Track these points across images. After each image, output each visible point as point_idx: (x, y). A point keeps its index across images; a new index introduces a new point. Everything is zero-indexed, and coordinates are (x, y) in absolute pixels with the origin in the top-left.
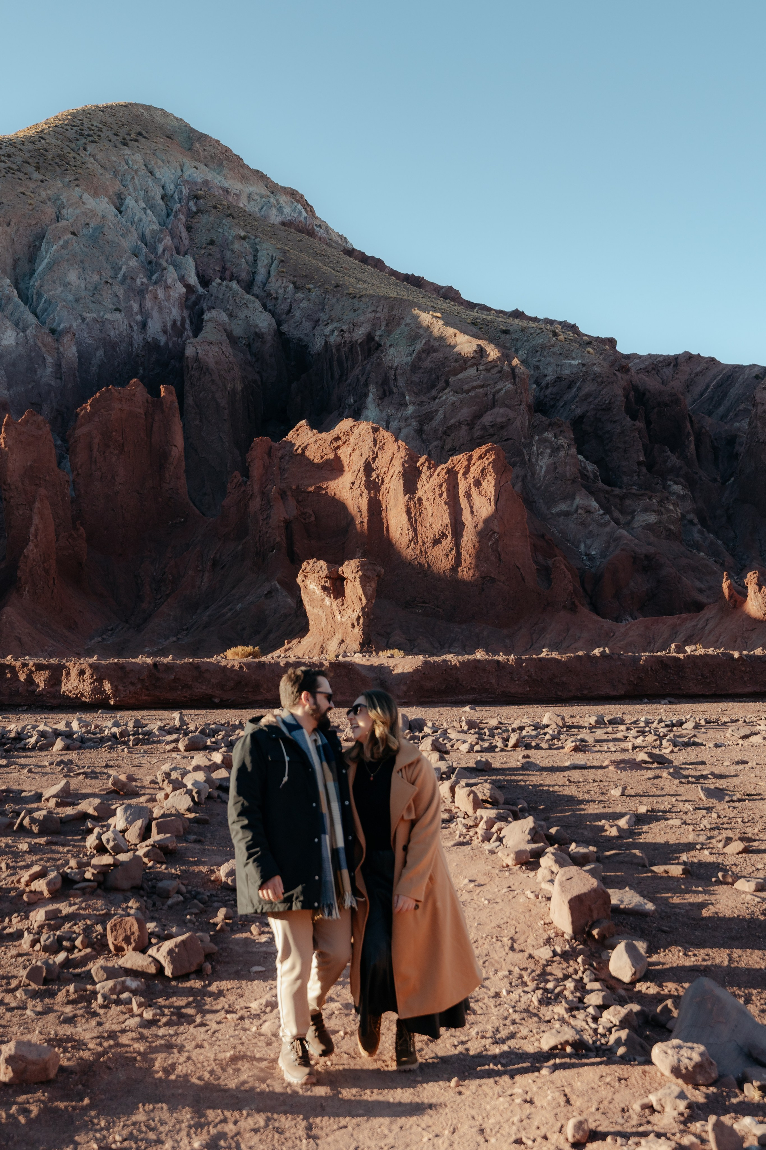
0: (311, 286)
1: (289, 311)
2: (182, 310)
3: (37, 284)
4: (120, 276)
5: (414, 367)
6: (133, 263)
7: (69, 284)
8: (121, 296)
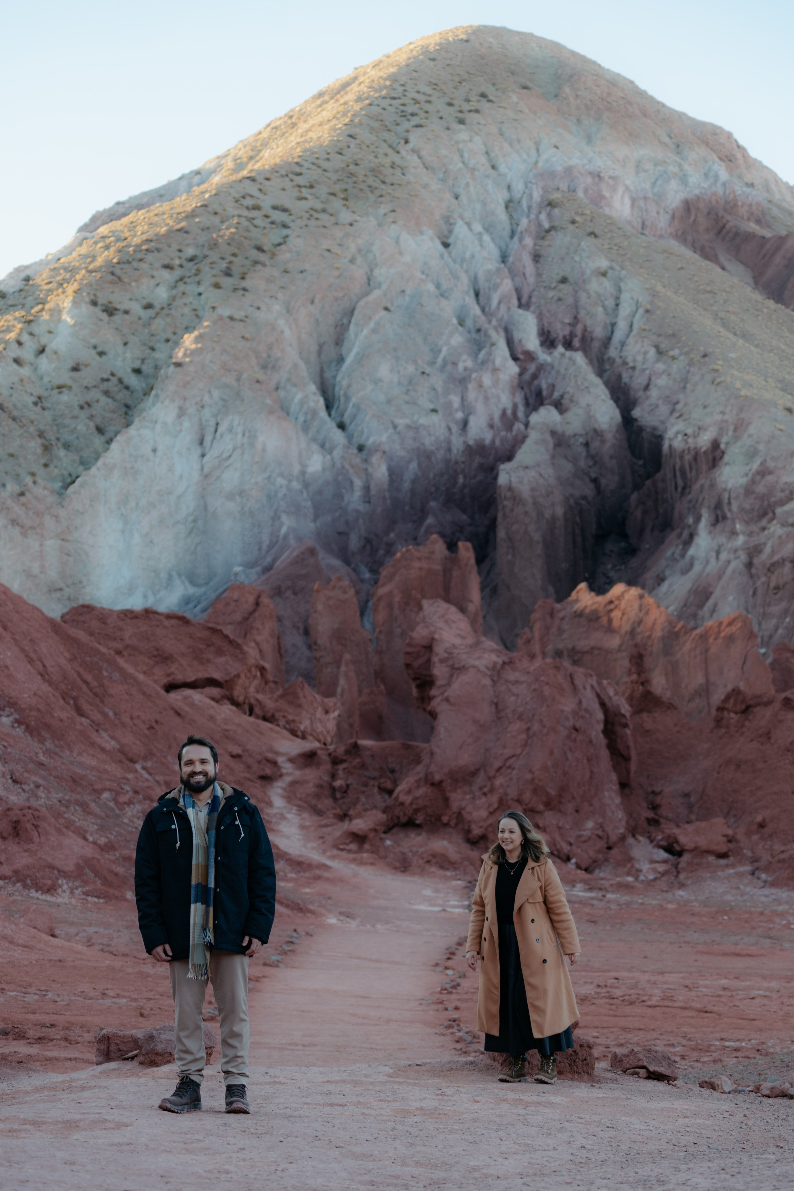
0: (676, 352)
1: (647, 388)
2: (513, 394)
3: (345, 383)
4: (439, 361)
5: (748, 491)
6: (458, 338)
7: (380, 380)
8: (440, 390)
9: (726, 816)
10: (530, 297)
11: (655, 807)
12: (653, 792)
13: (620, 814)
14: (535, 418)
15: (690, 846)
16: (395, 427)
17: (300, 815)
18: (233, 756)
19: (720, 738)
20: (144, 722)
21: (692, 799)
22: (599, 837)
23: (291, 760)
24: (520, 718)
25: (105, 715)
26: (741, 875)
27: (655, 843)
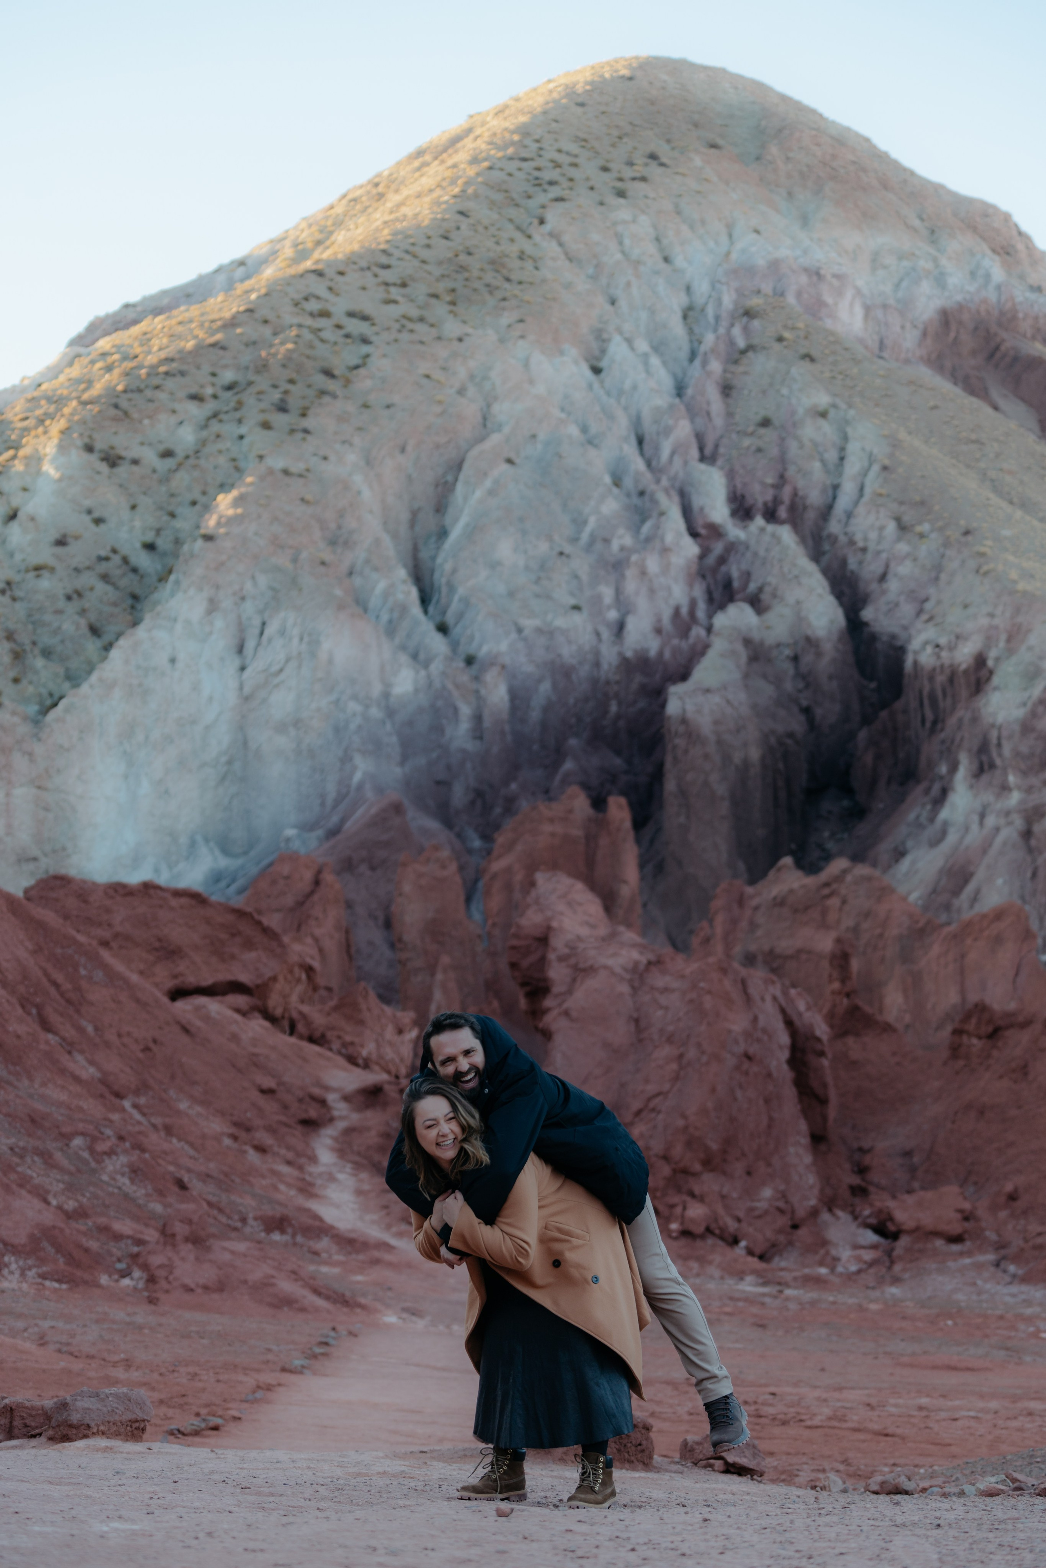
0: (925, 527)
1: (883, 577)
2: (691, 585)
3: (448, 567)
4: (585, 536)
5: (1026, 727)
6: (611, 503)
7: (499, 563)
8: (585, 577)
9: (963, 1183)
10: (717, 446)
11: (862, 1170)
12: (861, 1149)
13: (811, 1179)
14: (721, 620)
15: (910, 1224)
16: (520, 630)
17: (355, 1175)
18: (263, 1091)
19: (957, 1073)
20: (136, 1041)
21: (916, 1159)
22: (781, 1211)
23: (346, 1098)
24: (670, 1040)
25: (81, 1030)
26: (979, 1267)
27: (860, 1220)
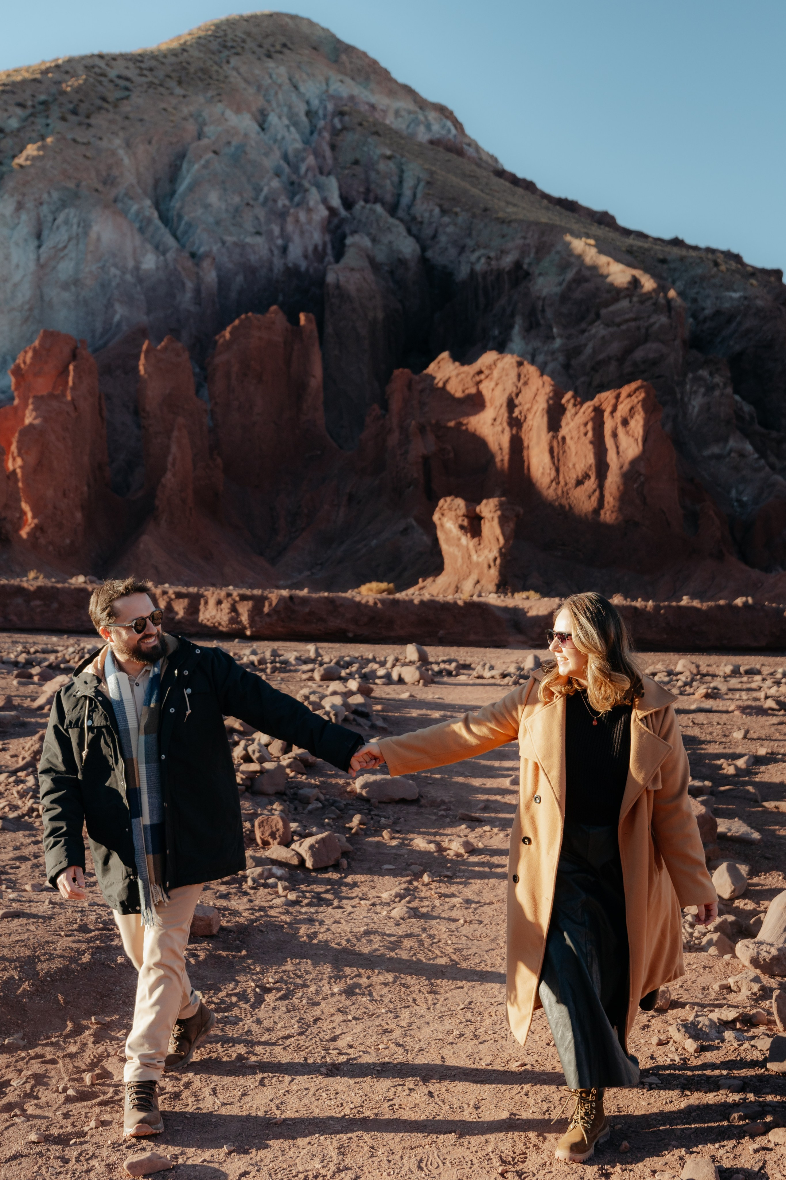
0: (458, 209)
1: (434, 237)
2: (324, 234)
4: (261, 198)
5: (564, 298)
6: (275, 183)
7: (210, 205)
8: (262, 219)
14: (351, 240)
